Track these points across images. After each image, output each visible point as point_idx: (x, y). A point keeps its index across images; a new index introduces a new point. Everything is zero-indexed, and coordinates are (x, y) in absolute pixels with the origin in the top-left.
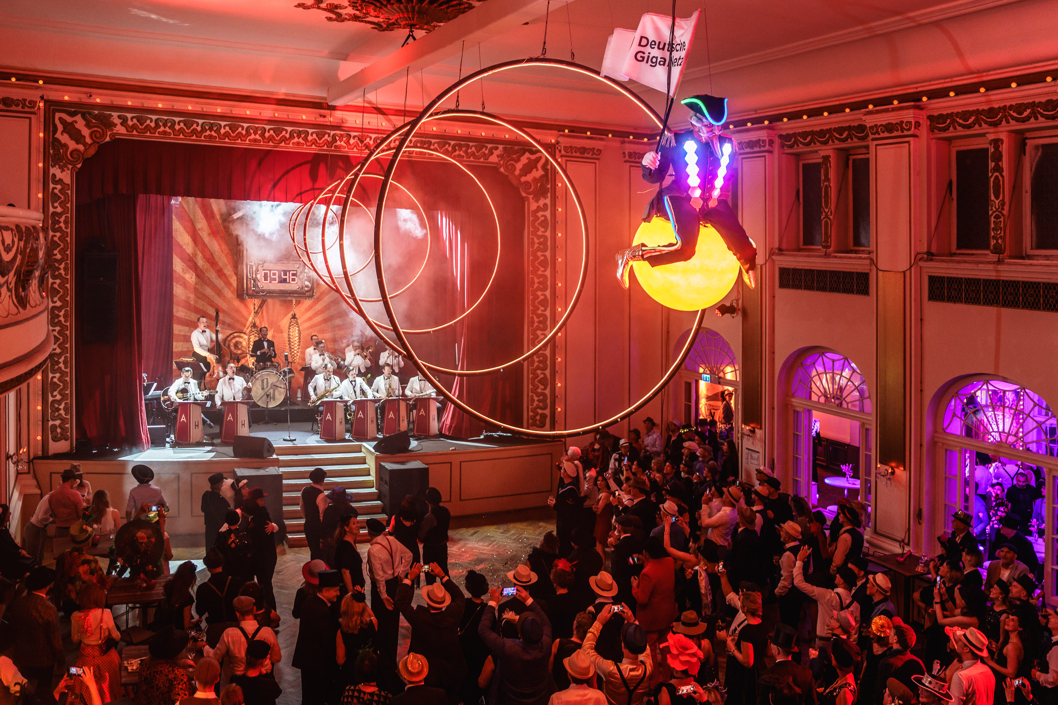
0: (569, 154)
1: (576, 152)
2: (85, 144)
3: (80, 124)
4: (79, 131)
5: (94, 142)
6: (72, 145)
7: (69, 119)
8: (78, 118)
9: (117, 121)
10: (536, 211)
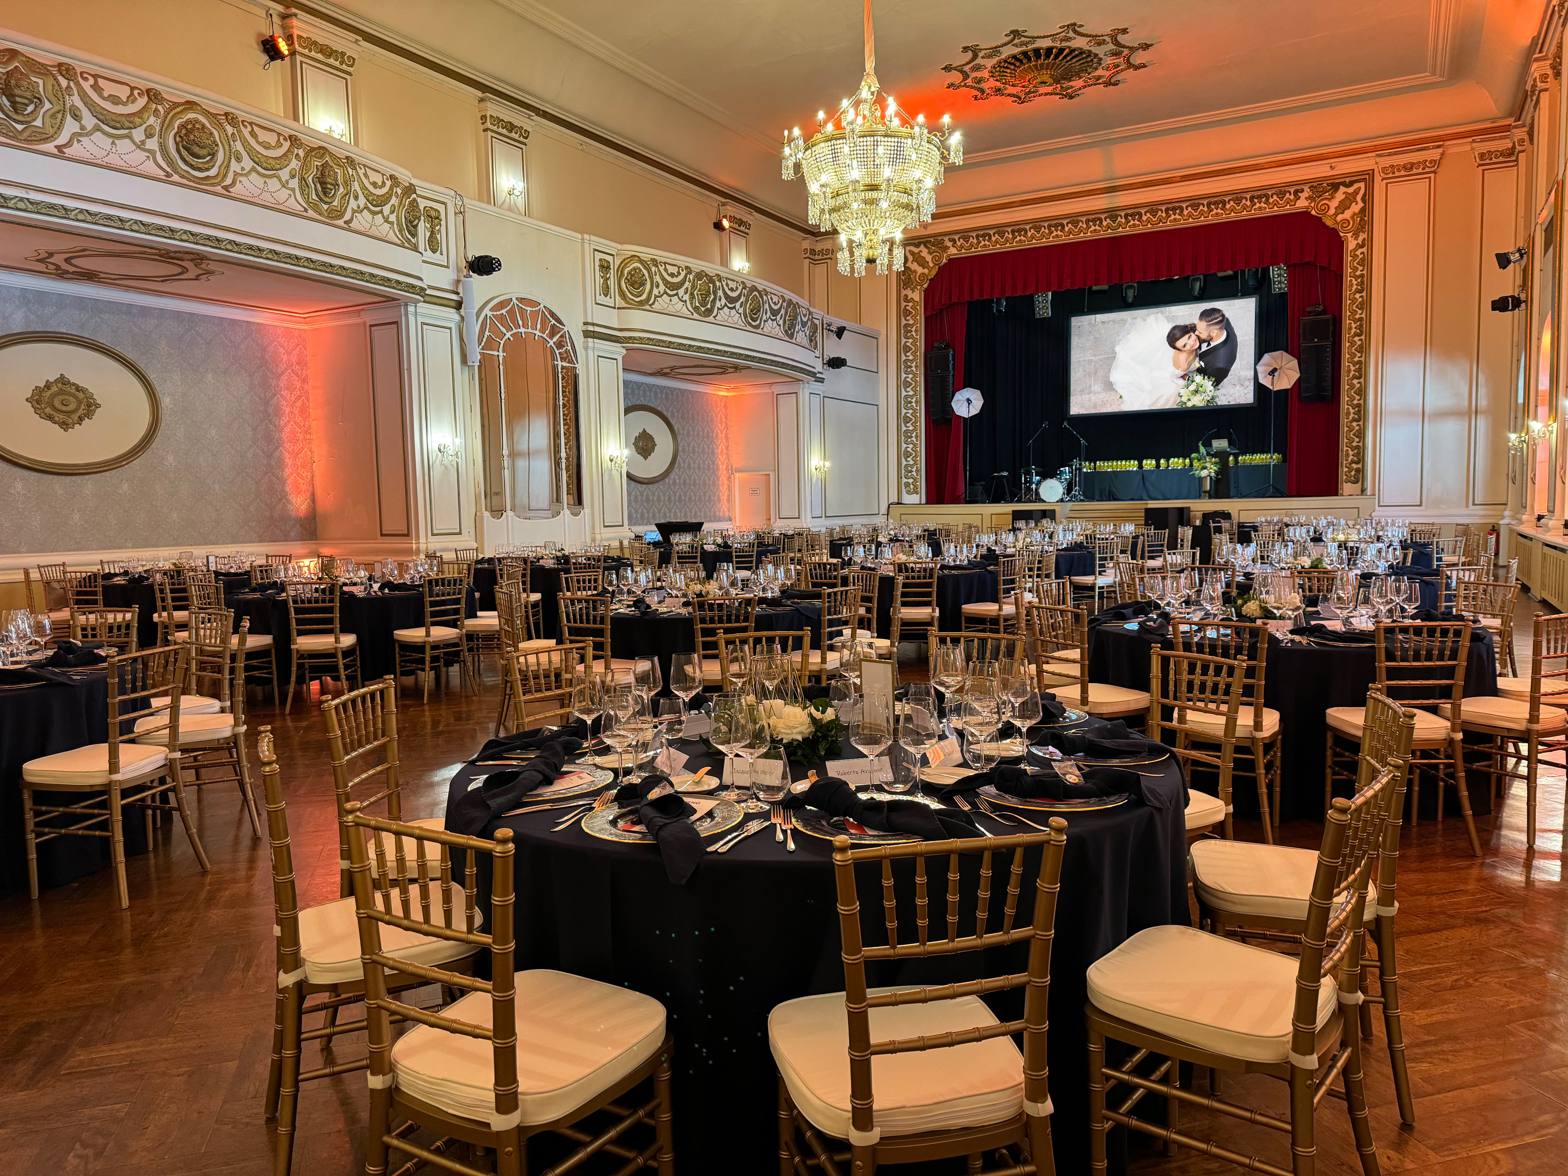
1: (1399, 170)
2: (928, 268)
3: (925, 253)
4: (924, 258)
5: (935, 265)
6: (920, 270)
7: (916, 250)
8: (922, 247)
9: (950, 244)
10: (1355, 250)
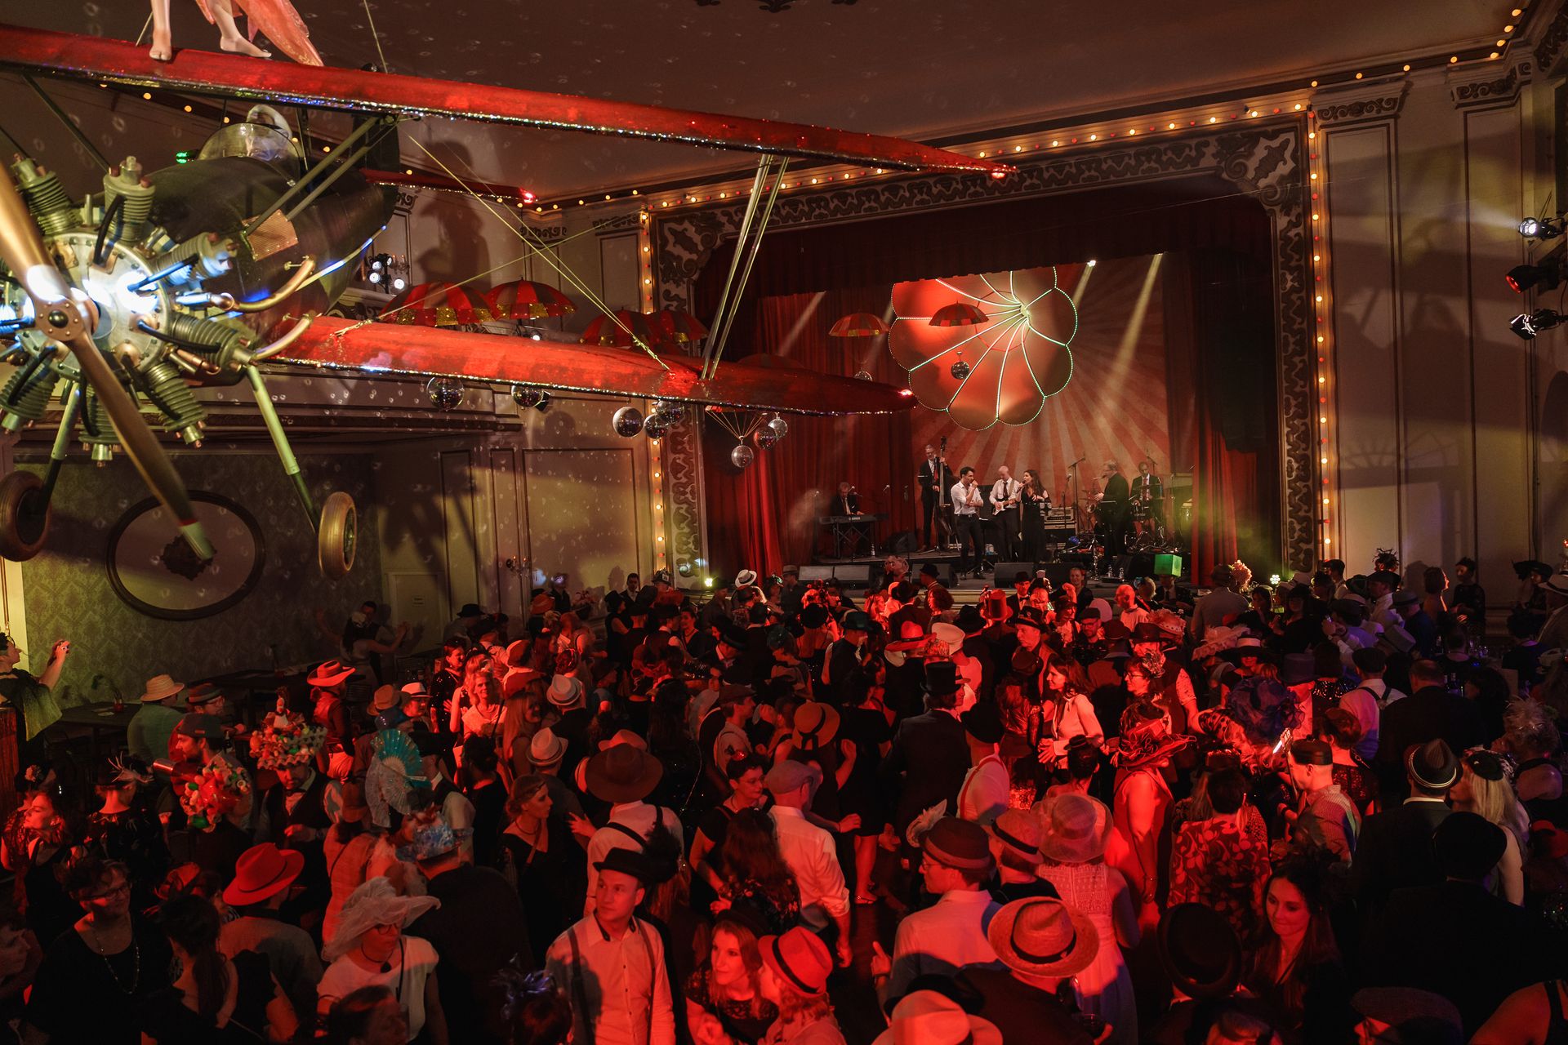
0: (1332, 121)
1: (1343, 114)
2: (697, 252)
3: (691, 231)
4: (691, 239)
5: (705, 250)
6: (686, 256)
8: (688, 225)
9: (724, 219)
10: (1287, 229)
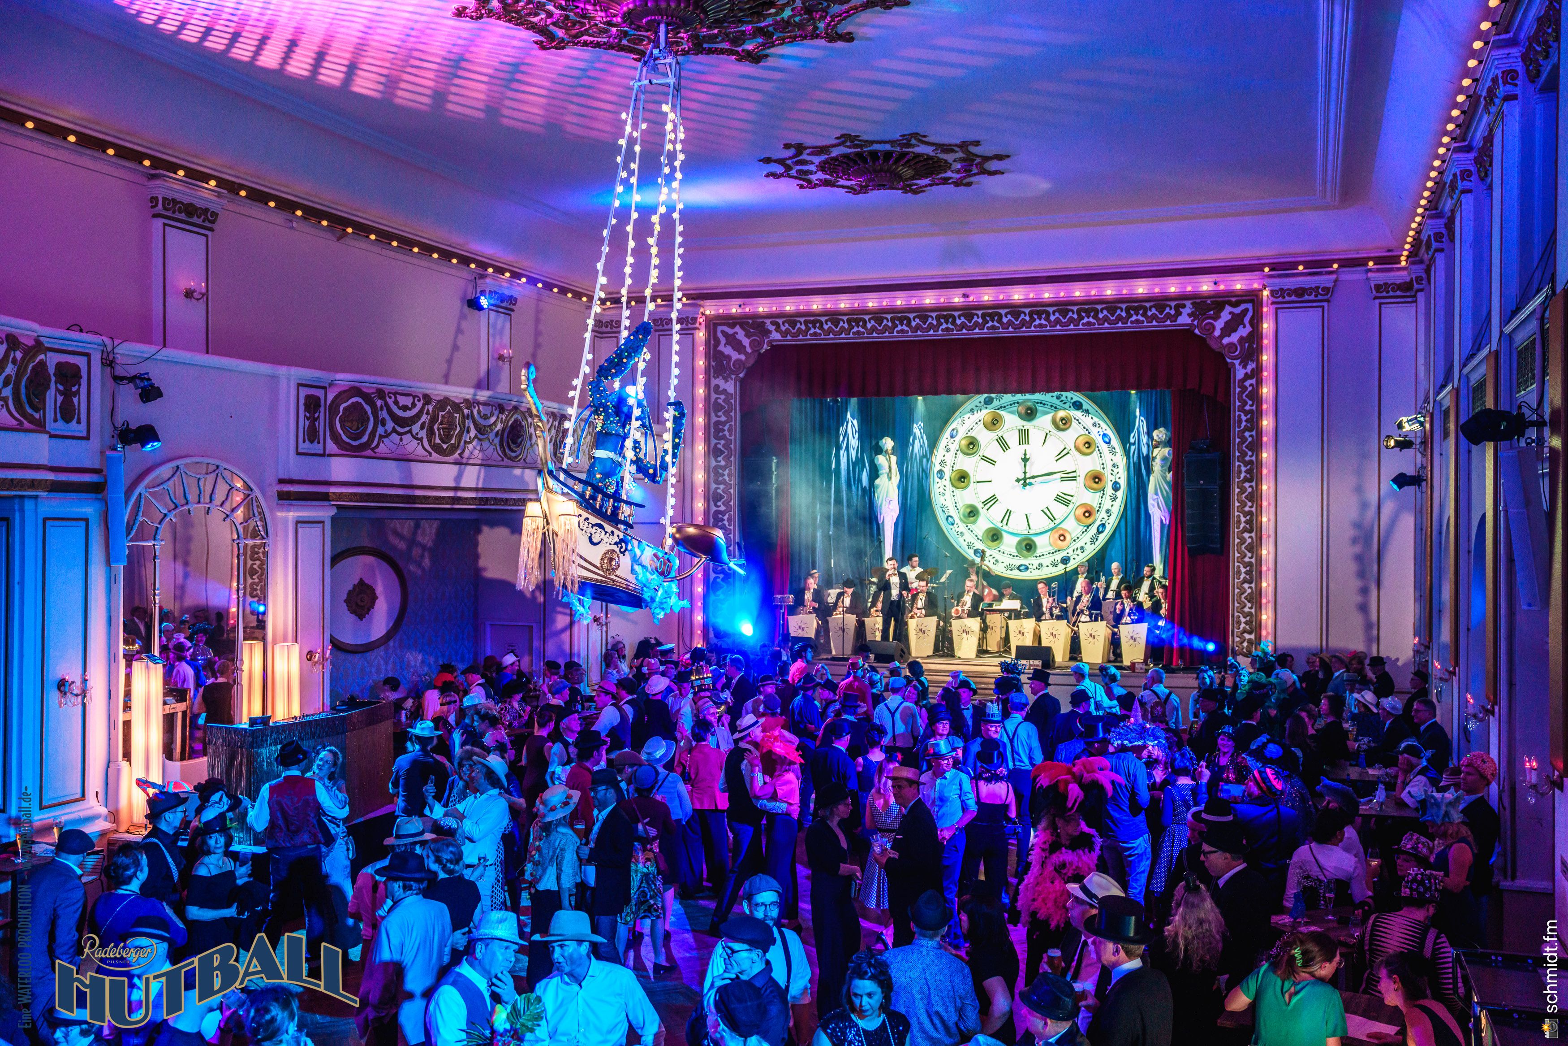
0: (1280, 299)
1: (1289, 295)
2: (745, 353)
3: (741, 335)
4: (740, 342)
5: (754, 351)
9: (772, 328)
10: (1244, 380)
